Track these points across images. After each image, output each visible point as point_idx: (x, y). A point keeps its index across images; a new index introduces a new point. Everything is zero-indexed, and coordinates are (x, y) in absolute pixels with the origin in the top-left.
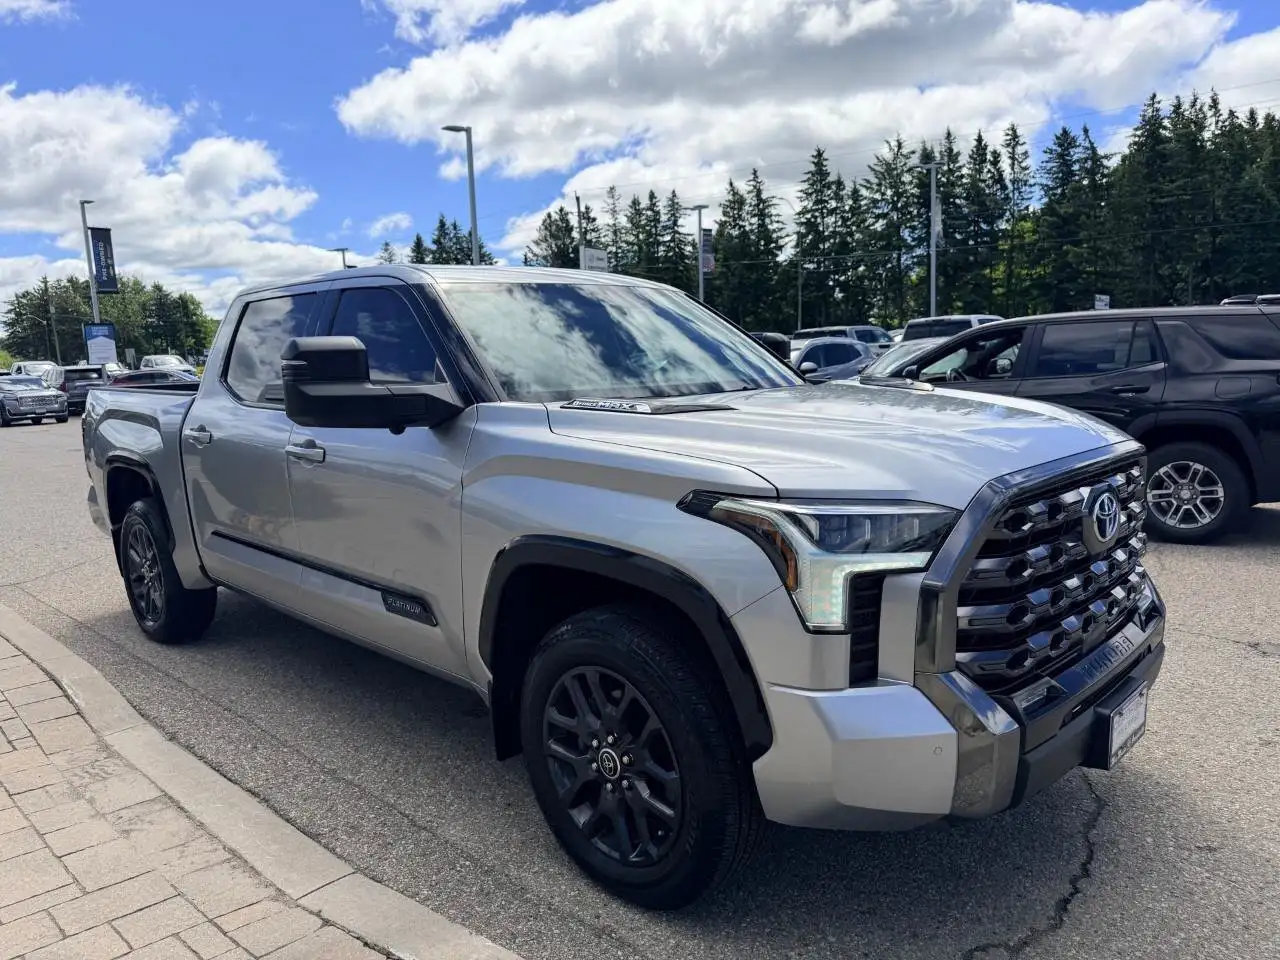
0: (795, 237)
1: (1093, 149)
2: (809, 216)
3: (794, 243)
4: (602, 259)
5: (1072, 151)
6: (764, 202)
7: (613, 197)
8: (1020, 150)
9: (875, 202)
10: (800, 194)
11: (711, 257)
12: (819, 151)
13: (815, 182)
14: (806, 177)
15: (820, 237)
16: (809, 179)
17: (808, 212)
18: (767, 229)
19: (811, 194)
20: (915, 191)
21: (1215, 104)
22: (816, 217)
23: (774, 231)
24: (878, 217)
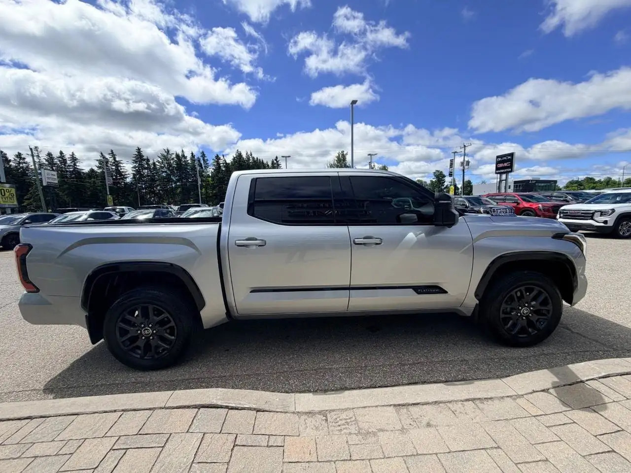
0: (132, 175)
1: (226, 161)
2: (137, 168)
3: (132, 177)
4: (54, 175)
5: (220, 161)
6: (117, 162)
7: (37, 151)
8: (206, 158)
9: (161, 167)
10: (133, 161)
11: (111, 178)
12: (139, 148)
13: (138, 158)
14: (134, 156)
15: (142, 176)
16: (135, 157)
17: (136, 167)
18: (119, 171)
19: (137, 162)
20: (176, 166)
21: (251, 155)
22: (140, 170)
23: (123, 172)
24: (163, 172)
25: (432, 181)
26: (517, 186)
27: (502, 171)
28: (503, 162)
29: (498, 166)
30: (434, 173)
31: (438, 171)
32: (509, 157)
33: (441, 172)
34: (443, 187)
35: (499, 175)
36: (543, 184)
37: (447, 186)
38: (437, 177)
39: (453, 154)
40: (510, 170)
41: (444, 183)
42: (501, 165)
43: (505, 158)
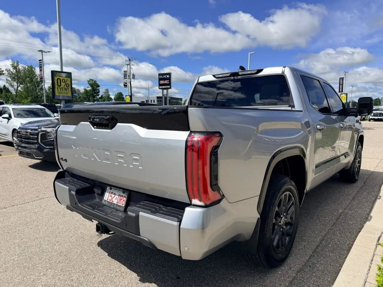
25: (85, 90)
26: (159, 100)
27: (164, 87)
28: (164, 79)
29: (160, 83)
30: (89, 81)
31: (92, 80)
32: (168, 76)
33: (95, 82)
34: (98, 97)
35: (161, 90)
36: (174, 101)
37: (102, 96)
38: (91, 85)
39: (127, 65)
40: (169, 87)
41: (99, 92)
42: (162, 82)
43: (165, 76)
